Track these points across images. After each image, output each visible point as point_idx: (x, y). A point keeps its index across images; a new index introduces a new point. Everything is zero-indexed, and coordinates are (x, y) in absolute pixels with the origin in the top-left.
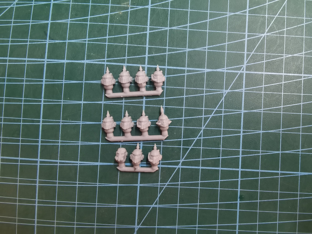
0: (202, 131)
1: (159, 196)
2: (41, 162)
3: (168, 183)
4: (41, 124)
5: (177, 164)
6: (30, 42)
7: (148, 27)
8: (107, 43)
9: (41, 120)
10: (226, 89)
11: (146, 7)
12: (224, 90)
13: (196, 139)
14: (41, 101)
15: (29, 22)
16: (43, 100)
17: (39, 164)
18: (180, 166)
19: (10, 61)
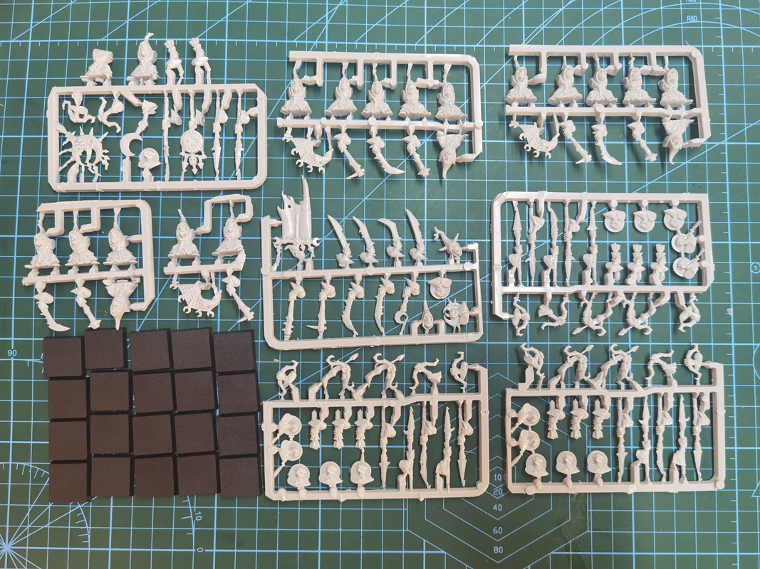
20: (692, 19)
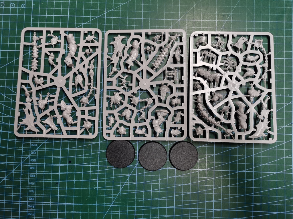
0: (120, 191)
1: (104, 216)
2: (59, 204)
3: (107, 212)
4: (59, 189)
5: (111, 204)
6: (53, 157)
7: (99, 150)
8: (83, 157)
9: (59, 188)
10: (130, 174)
11: (98, 142)
12: (129, 175)
13: (118, 194)
14: (58, 181)
15: (52, 149)
16: (59, 180)
17: (58, 205)
18: (112, 205)
19: (45, 165)
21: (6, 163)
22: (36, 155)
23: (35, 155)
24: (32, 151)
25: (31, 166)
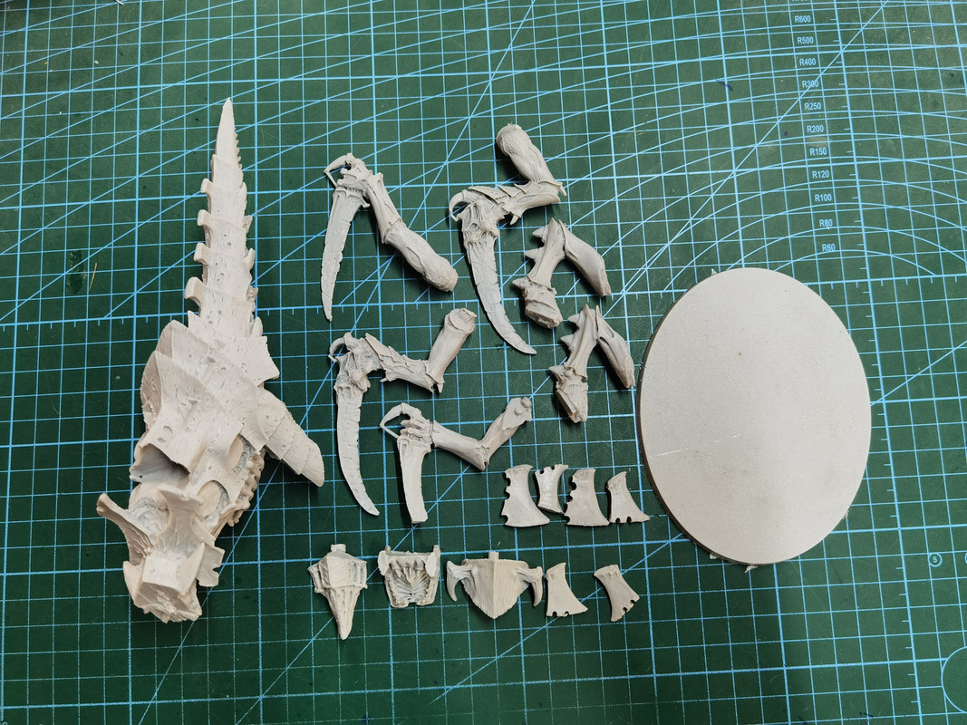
20: (829, 248)
21: (890, 47)
22: (801, 79)
23: (806, 79)
24: (815, 88)
25: (810, 44)
